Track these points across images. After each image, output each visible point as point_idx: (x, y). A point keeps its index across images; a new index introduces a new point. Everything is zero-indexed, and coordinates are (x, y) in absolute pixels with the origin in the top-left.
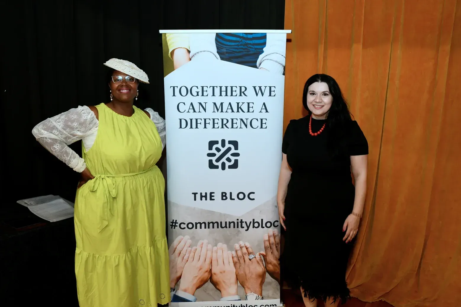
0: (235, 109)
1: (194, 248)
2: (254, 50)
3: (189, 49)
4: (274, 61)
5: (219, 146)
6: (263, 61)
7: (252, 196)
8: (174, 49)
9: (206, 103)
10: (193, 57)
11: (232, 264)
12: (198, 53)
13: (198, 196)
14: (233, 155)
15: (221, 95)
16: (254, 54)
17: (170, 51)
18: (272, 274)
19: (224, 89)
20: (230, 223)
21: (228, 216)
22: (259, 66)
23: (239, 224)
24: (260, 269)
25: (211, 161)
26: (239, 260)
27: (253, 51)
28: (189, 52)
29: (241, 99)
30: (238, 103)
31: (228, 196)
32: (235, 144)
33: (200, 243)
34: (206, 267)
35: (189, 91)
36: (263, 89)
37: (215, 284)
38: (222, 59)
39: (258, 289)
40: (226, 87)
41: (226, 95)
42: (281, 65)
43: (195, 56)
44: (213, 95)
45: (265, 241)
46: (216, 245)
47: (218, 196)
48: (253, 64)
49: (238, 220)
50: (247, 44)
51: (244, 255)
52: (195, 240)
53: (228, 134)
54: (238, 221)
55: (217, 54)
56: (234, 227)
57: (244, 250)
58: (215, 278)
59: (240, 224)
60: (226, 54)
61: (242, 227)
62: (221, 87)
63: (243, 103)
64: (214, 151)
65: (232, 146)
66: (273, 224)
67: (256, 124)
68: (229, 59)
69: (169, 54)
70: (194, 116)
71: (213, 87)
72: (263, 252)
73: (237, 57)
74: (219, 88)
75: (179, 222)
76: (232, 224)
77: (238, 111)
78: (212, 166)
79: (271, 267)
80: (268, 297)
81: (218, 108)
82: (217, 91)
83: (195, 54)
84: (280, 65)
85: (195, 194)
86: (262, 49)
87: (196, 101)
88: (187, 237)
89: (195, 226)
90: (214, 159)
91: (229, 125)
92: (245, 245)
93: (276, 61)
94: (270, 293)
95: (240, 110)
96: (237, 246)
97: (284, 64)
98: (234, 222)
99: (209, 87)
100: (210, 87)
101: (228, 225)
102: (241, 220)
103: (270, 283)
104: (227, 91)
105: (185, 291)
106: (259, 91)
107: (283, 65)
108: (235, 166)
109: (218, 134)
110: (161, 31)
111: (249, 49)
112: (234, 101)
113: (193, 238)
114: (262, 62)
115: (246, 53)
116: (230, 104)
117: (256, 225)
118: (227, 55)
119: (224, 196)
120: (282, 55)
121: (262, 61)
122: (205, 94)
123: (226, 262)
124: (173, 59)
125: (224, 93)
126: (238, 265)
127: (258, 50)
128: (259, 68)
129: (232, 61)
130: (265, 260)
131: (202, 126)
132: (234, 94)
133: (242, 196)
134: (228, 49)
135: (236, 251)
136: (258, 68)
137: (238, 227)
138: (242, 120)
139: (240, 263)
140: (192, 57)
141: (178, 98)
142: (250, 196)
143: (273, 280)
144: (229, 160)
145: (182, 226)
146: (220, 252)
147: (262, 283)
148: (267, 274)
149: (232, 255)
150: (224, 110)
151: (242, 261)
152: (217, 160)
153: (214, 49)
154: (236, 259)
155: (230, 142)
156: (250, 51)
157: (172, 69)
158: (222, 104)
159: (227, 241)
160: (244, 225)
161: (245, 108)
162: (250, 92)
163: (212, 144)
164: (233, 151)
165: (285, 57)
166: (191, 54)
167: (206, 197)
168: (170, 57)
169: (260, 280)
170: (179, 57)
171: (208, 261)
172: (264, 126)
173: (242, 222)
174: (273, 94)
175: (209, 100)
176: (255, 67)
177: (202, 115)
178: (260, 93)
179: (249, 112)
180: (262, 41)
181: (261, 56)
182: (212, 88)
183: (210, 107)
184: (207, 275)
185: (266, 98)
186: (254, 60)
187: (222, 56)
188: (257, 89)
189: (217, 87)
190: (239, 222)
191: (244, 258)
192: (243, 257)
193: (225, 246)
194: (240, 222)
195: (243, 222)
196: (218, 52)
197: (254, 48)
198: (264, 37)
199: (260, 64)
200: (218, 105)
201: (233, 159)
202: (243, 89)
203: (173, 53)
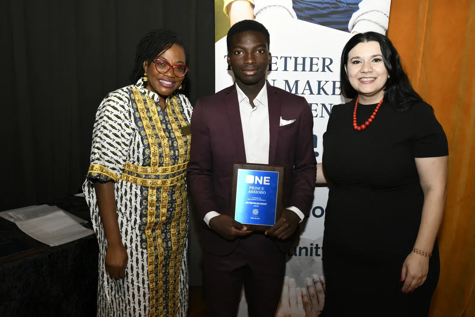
0: (315, 90)
2: (345, 5)
3: (252, 2)
4: (373, 22)
6: (359, 21)
8: (231, 1)
9: (274, 80)
10: (259, 14)
11: (301, 306)
12: (265, 8)
15: (296, 70)
16: (345, 11)
17: (226, 4)
19: (300, 61)
20: (301, 249)
22: (352, 29)
26: (311, 300)
27: (344, 7)
28: (253, 6)
30: (319, 82)
38: (300, 17)
40: (304, 59)
41: (304, 70)
42: (383, 28)
43: (261, 12)
44: (285, 69)
48: (343, 26)
49: (312, 244)
51: (318, 293)
54: (312, 246)
55: (293, 10)
56: (307, 255)
57: (319, 286)
59: (314, 250)
60: (305, 11)
61: (317, 255)
62: (296, 59)
63: (327, 82)
68: (309, 19)
69: (224, 9)
71: (286, 58)
73: (321, 16)
74: (293, 59)
76: (304, 251)
77: (319, 93)
81: (291, 87)
82: (291, 64)
83: (262, 10)
84: (381, 27)
86: (357, 4)
92: (320, 279)
93: (376, 23)
95: (321, 91)
96: (309, 281)
97: (386, 27)
98: (306, 248)
99: (279, 58)
100: (281, 57)
102: (317, 245)
104: (305, 64)
107: (384, 28)
111: (339, 4)
112: (314, 78)
114: (356, 23)
115: (333, 10)
116: (308, 82)
118: (307, 12)
120: (385, 14)
121: (356, 21)
122: (274, 67)
123: (293, 302)
124: (229, 16)
125: (300, 67)
126: (309, 308)
127: (351, 6)
128: (352, 32)
129: (314, 21)
132: (315, 68)
133: (319, 212)
134: (310, 3)
135: (308, 288)
136: (350, 32)
137: (311, 255)
138: (324, 105)
139: (312, 304)
140: (256, 14)
149: (302, 293)
150: (300, 91)
151: (315, 301)
154: (306, 299)
156: (339, 7)
158: (297, 82)
159: (296, 274)
161: (329, 88)
165: (389, 16)
166: (256, 10)
168: (225, 13)
173: (317, 248)
176: (346, 30)
179: (335, 94)
181: (355, 15)
182: (283, 59)
186: (344, 20)
187: (299, 13)
189: (291, 58)
190: (313, 248)
191: (318, 297)
192: (317, 295)
193: (292, 281)
194: (315, 248)
195: (319, 248)
196: (294, 8)
197: (346, 2)
199: (353, 26)
200: (292, 84)
202: (327, 62)
203: (229, 7)
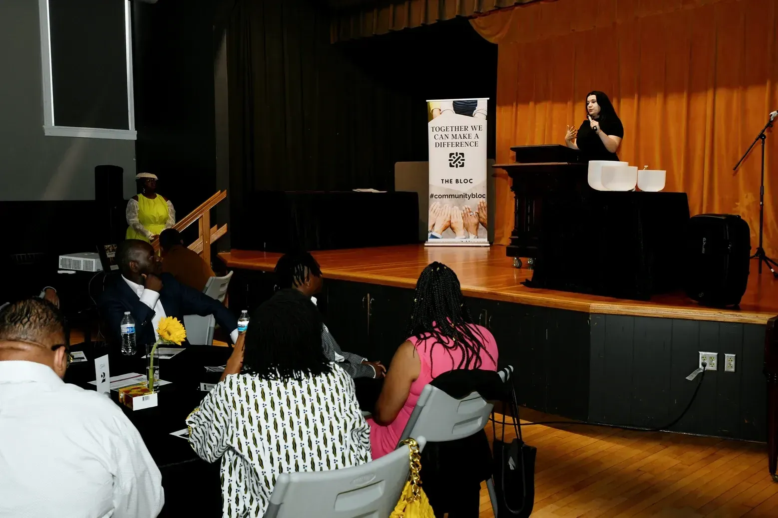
0: (462, 137)
1: (442, 208)
5: (455, 155)
6: (476, 113)
7: (471, 181)
9: (448, 135)
11: (461, 218)
13: (444, 181)
14: (462, 160)
15: (455, 131)
17: (431, 110)
18: (482, 224)
19: (457, 128)
20: (460, 195)
21: (459, 191)
23: (465, 196)
24: (476, 220)
25: (450, 163)
27: (471, 109)
28: (440, 110)
29: (465, 132)
30: (464, 134)
31: (459, 181)
32: (462, 154)
33: (445, 206)
34: (448, 219)
35: (440, 129)
36: (476, 127)
37: (452, 229)
38: (456, 113)
39: (475, 232)
44: (452, 131)
45: (478, 205)
46: (453, 207)
47: (454, 181)
48: (471, 115)
49: (464, 193)
50: (467, 106)
51: (467, 213)
52: (442, 204)
53: (459, 150)
55: (454, 111)
56: (462, 198)
57: (468, 209)
58: (453, 225)
60: (458, 111)
61: (466, 198)
63: (466, 134)
64: (452, 158)
65: (461, 156)
66: (482, 196)
67: (473, 144)
70: (442, 141)
72: (477, 211)
73: (463, 112)
75: (434, 195)
76: (461, 196)
77: (464, 138)
78: (451, 166)
79: (481, 220)
80: (481, 237)
81: (455, 137)
82: (454, 129)
83: (443, 111)
84: (484, 115)
85: (443, 180)
86: (476, 107)
87: (443, 134)
88: (438, 203)
89: (443, 196)
90: (452, 162)
91: (460, 145)
92: (468, 207)
93: (482, 113)
94: (482, 234)
96: (464, 208)
101: (459, 196)
103: (482, 229)
104: (458, 128)
105: (437, 232)
106: (474, 128)
107: (486, 115)
108: (463, 165)
109: (454, 150)
110: (427, 101)
111: (469, 108)
112: (462, 133)
113: (441, 203)
115: (467, 110)
116: (460, 135)
117: (474, 196)
119: (457, 181)
120: (485, 110)
122: (448, 130)
123: (458, 217)
124: (433, 114)
125: (457, 130)
126: (464, 218)
128: (474, 117)
129: (461, 114)
130: (478, 215)
131: (446, 146)
132: (462, 130)
133: (466, 181)
134: (459, 108)
135: (463, 211)
138: (466, 142)
140: (442, 113)
141: (435, 133)
142: (470, 181)
143: (483, 227)
144: (459, 163)
145: (436, 197)
146: (455, 211)
147: (477, 229)
148: (480, 224)
149: (461, 213)
150: (457, 138)
151: (466, 216)
152: (454, 163)
153: (452, 109)
154: (463, 215)
155: (460, 154)
157: (432, 119)
158: (456, 135)
159: (459, 205)
160: (467, 196)
161: (467, 136)
162: (470, 129)
163: (451, 155)
164: (462, 158)
165: (487, 111)
166: (441, 111)
167: (448, 181)
168: (431, 113)
169: (476, 228)
170: (436, 113)
171: (449, 216)
172: (477, 145)
173: (466, 195)
174: (481, 129)
175: (449, 133)
176: (472, 116)
177: (447, 140)
178: (474, 129)
179: (469, 138)
180: (475, 104)
181: (475, 111)
182: (451, 127)
183: (450, 137)
184: (448, 224)
185: (477, 131)
186: (472, 113)
188: (473, 127)
189: (454, 126)
193: (457, 208)
197: (471, 107)
198: (476, 102)
199: (474, 115)
200: (454, 136)
201: (462, 162)
202: (466, 128)
203: (433, 110)
